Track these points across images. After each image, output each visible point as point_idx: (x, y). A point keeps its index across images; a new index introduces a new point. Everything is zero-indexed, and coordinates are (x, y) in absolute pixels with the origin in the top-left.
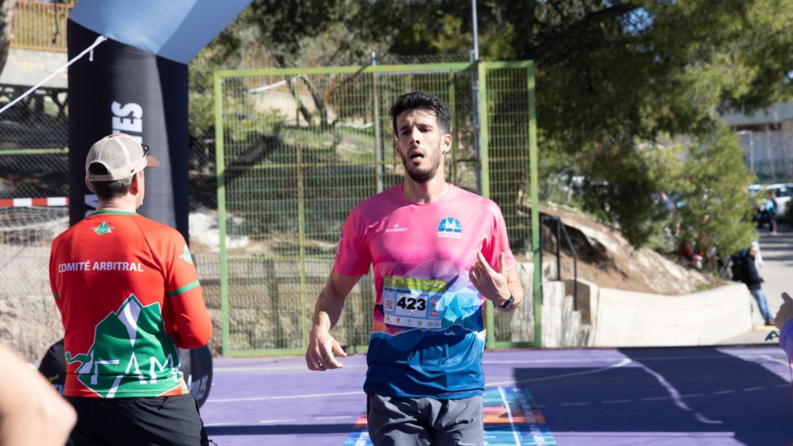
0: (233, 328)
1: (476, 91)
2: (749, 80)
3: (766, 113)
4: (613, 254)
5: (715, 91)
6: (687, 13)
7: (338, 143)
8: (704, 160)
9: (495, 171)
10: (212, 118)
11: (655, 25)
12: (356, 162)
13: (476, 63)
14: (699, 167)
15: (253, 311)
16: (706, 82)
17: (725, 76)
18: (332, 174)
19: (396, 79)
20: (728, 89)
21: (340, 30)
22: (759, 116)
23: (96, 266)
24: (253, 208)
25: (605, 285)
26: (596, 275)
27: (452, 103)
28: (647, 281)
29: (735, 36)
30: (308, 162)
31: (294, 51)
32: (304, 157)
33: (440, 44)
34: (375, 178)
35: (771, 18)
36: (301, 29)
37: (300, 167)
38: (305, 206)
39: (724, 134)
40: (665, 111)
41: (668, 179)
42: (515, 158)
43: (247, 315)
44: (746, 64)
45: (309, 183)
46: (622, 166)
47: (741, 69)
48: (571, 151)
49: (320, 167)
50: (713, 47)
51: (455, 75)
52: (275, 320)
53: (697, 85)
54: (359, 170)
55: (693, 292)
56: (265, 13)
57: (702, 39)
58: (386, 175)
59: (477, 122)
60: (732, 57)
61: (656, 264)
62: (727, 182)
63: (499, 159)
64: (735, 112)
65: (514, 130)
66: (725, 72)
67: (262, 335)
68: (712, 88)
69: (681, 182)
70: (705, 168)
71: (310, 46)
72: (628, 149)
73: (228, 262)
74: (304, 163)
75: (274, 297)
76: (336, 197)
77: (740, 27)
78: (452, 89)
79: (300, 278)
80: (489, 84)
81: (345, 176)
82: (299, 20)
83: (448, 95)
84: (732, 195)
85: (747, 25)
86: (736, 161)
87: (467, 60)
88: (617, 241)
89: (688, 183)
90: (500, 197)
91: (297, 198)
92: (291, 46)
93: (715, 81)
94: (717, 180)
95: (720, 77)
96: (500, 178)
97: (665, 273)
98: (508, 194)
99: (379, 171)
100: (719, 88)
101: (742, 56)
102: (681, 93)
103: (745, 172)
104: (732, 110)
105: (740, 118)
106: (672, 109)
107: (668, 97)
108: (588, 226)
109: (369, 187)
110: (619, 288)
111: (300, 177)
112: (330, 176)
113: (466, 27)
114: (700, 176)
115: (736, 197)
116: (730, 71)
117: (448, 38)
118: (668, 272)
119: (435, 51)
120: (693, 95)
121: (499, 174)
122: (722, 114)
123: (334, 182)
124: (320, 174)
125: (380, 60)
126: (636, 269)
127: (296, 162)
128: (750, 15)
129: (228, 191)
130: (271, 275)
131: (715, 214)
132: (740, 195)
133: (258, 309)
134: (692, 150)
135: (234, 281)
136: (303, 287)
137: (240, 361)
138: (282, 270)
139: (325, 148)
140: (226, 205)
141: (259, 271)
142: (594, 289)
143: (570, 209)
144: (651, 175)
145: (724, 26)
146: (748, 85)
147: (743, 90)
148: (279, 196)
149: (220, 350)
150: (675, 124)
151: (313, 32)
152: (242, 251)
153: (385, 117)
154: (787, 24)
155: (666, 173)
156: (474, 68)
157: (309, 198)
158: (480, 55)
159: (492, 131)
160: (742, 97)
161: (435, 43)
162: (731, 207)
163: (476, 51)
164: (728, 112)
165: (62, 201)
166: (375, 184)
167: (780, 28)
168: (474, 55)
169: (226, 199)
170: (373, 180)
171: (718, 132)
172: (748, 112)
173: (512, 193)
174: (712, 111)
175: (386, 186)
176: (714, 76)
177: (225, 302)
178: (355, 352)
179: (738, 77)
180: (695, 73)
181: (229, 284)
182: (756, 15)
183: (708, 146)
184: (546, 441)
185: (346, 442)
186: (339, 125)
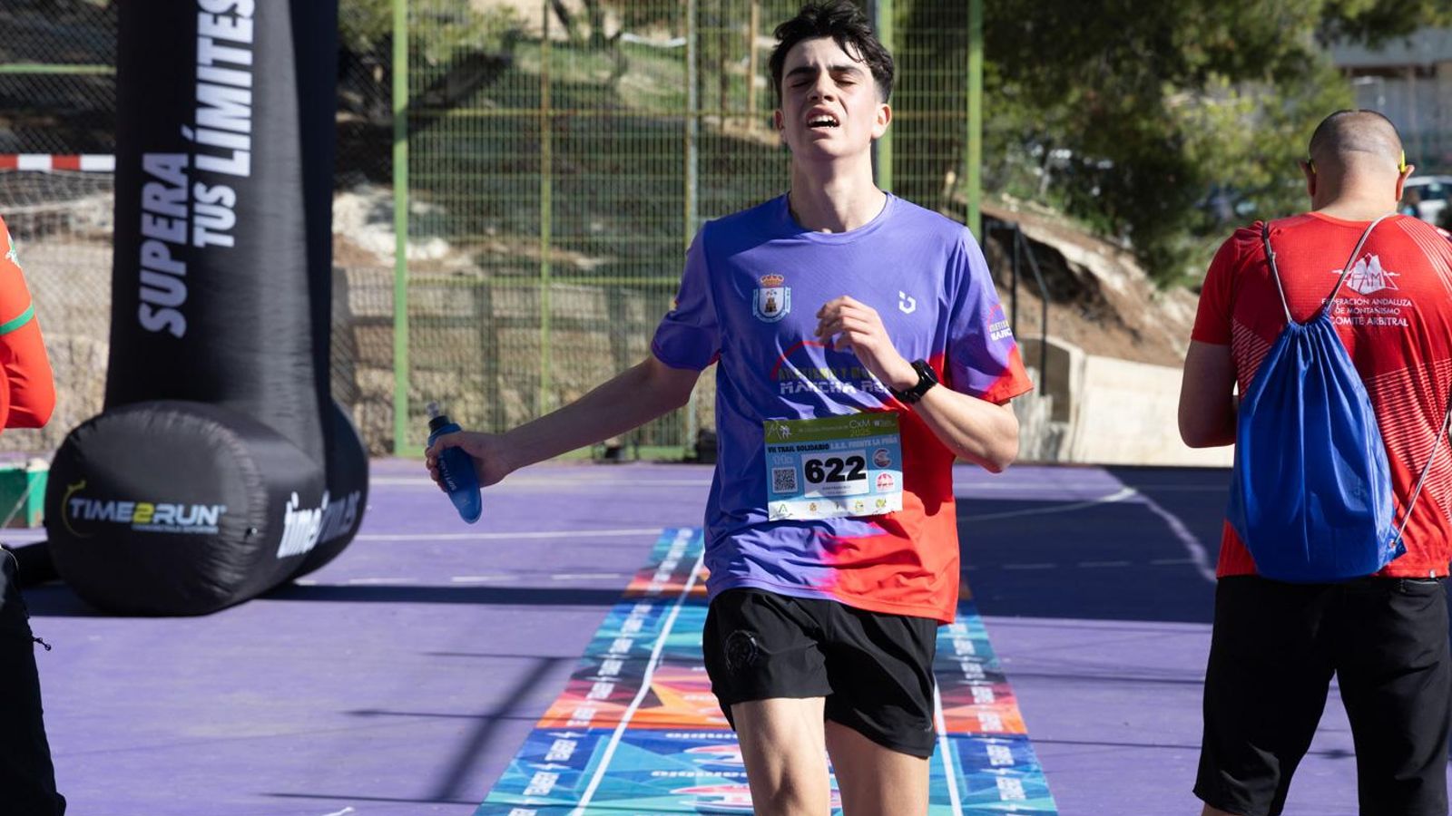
0: (414, 406)
3: (1408, 45)
4: (1116, 295)
7: (621, 75)
8: (1288, 129)
9: (904, 135)
10: (389, 19)
12: (655, 109)
14: (1278, 142)
15: (452, 376)
18: (604, 130)
22: (1394, 52)
24: (457, 188)
25: (1098, 351)
26: (1083, 332)
28: (1176, 347)
30: (561, 107)
32: (554, 98)
34: (683, 141)
37: (547, 116)
38: (554, 189)
39: (1327, 83)
40: (1222, 35)
41: (1220, 161)
42: (940, 113)
43: (441, 383)
45: (562, 144)
46: (1137, 134)
48: (1045, 103)
49: (583, 118)
52: (492, 393)
54: (654, 125)
58: (703, 135)
63: (911, 113)
64: (1351, 43)
67: (468, 421)
69: (1245, 166)
70: (1289, 145)
72: (1150, 102)
73: (410, 283)
74: (553, 107)
75: (491, 354)
76: (612, 173)
79: (540, 319)
81: (629, 136)
88: (1125, 272)
89: (1254, 170)
90: (910, 184)
91: (539, 172)
96: (911, 149)
98: (926, 178)
99: (692, 128)
104: (1345, 39)
105: (1358, 54)
106: (1233, 33)
107: (1227, 12)
108: (1072, 241)
109: (672, 157)
110: (1124, 356)
111: (547, 134)
112: (601, 135)
114: (1280, 156)
120: (1271, 8)
121: (911, 142)
122: (1325, 45)
123: (609, 146)
124: (582, 130)
126: (1157, 323)
127: (540, 107)
129: (414, 155)
130: (484, 312)
133: (461, 372)
134: (1268, 110)
135: (421, 320)
136: (543, 335)
138: (505, 303)
139: (594, 82)
140: (410, 180)
141: (464, 304)
142: (1076, 355)
143: (1041, 209)
144: (1190, 152)
147: (1365, 2)
148: (507, 169)
149: (389, 446)
150: (1238, 60)
152: (436, 265)
153: (704, 30)
155: (1217, 150)
157: (561, 172)
159: (902, 61)
160: (1362, 16)
164: (1338, 41)
165: (106, 163)
166: (684, 151)
169: (410, 170)
170: (679, 146)
171: (1317, 79)
172: (1374, 44)
173: (933, 177)
174: (1305, 38)
175: (704, 156)
177: (401, 358)
178: (637, 458)
181: (410, 325)
183: (1292, 106)
184: (970, 630)
185: (607, 622)
186: (627, 37)
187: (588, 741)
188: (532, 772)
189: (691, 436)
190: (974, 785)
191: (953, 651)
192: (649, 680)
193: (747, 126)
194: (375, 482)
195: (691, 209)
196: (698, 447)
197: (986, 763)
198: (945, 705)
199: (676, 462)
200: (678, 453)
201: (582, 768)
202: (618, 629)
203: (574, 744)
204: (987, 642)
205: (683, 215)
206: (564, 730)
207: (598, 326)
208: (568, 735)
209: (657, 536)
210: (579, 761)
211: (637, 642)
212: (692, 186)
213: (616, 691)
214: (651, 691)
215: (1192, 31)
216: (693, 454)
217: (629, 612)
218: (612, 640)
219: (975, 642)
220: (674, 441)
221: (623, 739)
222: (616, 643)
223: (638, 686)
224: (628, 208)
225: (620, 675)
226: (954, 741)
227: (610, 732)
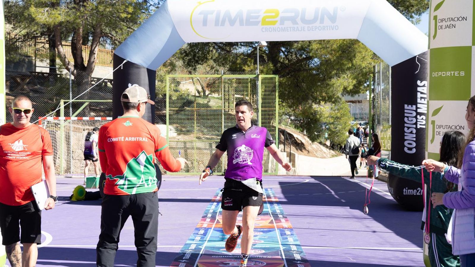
1: (258, 85)
2: (353, 84)
3: (359, 96)
5: (341, 87)
6: (332, 60)
7: (209, 102)
8: (337, 111)
10: (165, 91)
11: (321, 63)
12: (215, 108)
13: (258, 75)
14: (334, 114)
16: (338, 84)
17: (345, 83)
19: (229, 80)
20: (345, 87)
21: (211, 62)
22: (356, 98)
23: (127, 139)
24: (178, 123)
25: (300, 154)
26: (297, 151)
27: (249, 89)
28: (315, 153)
29: (349, 69)
31: (195, 69)
32: (197, 106)
33: (246, 68)
34: (221, 114)
35: (361, 63)
36: (197, 62)
37: (196, 110)
38: (197, 123)
39: (343, 103)
40: (324, 94)
41: (324, 118)
42: (271, 109)
44: (352, 79)
45: (198, 115)
46: (308, 113)
47: (350, 80)
48: (290, 107)
49: (202, 110)
50: (341, 72)
51: (250, 79)
53: (335, 85)
54: (216, 110)
55: (330, 157)
56: (185, 56)
57: (338, 70)
58: (225, 113)
59: (258, 96)
60: (347, 76)
61: (318, 147)
62: (344, 120)
63: (265, 109)
64: (348, 95)
65: (271, 99)
66: (345, 81)
68: (340, 87)
69: (328, 119)
70: (336, 114)
71: (201, 68)
72: (311, 107)
74: (197, 108)
76: (208, 120)
77: (350, 66)
78: (249, 84)
79: (194, 148)
80: (262, 83)
81: (211, 113)
82: (196, 59)
83: (248, 86)
84: (345, 124)
85: (353, 65)
86: (347, 113)
87: (255, 74)
88: (305, 139)
89: (331, 119)
90: (265, 122)
91: (194, 120)
92: (194, 67)
93: (341, 84)
94: (340, 119)
95: (343, 83)
97: (321, 151)
99: (223, 111)
100: (343, 87)
101: (351, 75)
102: (330, 88)
103: (350, 117)
104: (347, 95)
105: (350, 98)
106: (326, 94)
107: (326, 90)
108: (295, 133)
109: (219, 117)
110: (305, 155)
111: (195, 113)
113: (255, 63)
114: (335, 117)
115: (346, 125)
116: (346, 81)
117: (249, 66)
118: (322, 150)
119: (244, 70)
120: (333, 89)
121: (265, 114)
122: (343, 96)
123: (207, 115)
124: (202, 112)
125: (224, 73)
126: (312, 149)
127: (194, 108)
128: (354, 62)
130: (185, 146)
131: (339, 131)
132: (348, 124)
134: (332, 108)
136: (195, 151)
137: (172, 176)
138: (188, 146)
139: (204, 103)
140: (169, 122)
141: (181, 145)
142: (296, 155)
143: (290, 127)
144: (318, 116)
145: (345, 65)
146: (353, 86)
147: (351, 87)
148: (188, 119)
150: (327, 98)
151: (202, 63)
152: (174, 138)
153: (225, 94)
154: (368, 65)
155: (323, 116)
156: (257, 77)
157: (198, 120)
158: (260, 72)
159: (263, 99)
160: (350, 90)
161: (244, 68)
162: (344, 129)
163: (258, 71)
164: (346, 95)
166: (222, 116)
167: (364, 66)
168: (257, 72)
169: (169, 120)
171: (341, 102)
172: (352, 96)
173: (269, 121)
174: (339, 94)
175: (225, 117)
176: (341, 82)
179: (349, 83)
180: (334, 81)
182: (356, 62)
183: (336, 107)
184: (279, 208)
185: (208, 206)
186: (210, 95)
187: (206, 230)
188: (196, 237)
189: (223, 171)
190: (283, 239)
191: (276, 212)
192: (217, 218)
193: (233, 112)
194: (163, 179)
195: (223, 127)
196: (224, 173)
197: (285, 234)
198: (276, 223)
199: (220, 175)
200: (221, 174)
201: (205, 236)
202: (210, 208)
203: (204, 231)
204: (282, 210)
205: (221, 128)
206: (202, 228)
207: (205, 149)
208: (203, 229)
209: (217, 190)
210: (205, 234)
211: (214, 210)
212: (223, 123)
213: (211, 220)
214: (218, 220)
215: (318, 93)
216: (223, 174)
217: (212, 204)
218: (209, 210)
219: (280, 210)
220: (220, 172)
221: (213, 230)
222: (210, 211)
223: (215, 219)
224: (211, 127)
225: (211, 217)
226: (279, 230)
227: (211, 228)
